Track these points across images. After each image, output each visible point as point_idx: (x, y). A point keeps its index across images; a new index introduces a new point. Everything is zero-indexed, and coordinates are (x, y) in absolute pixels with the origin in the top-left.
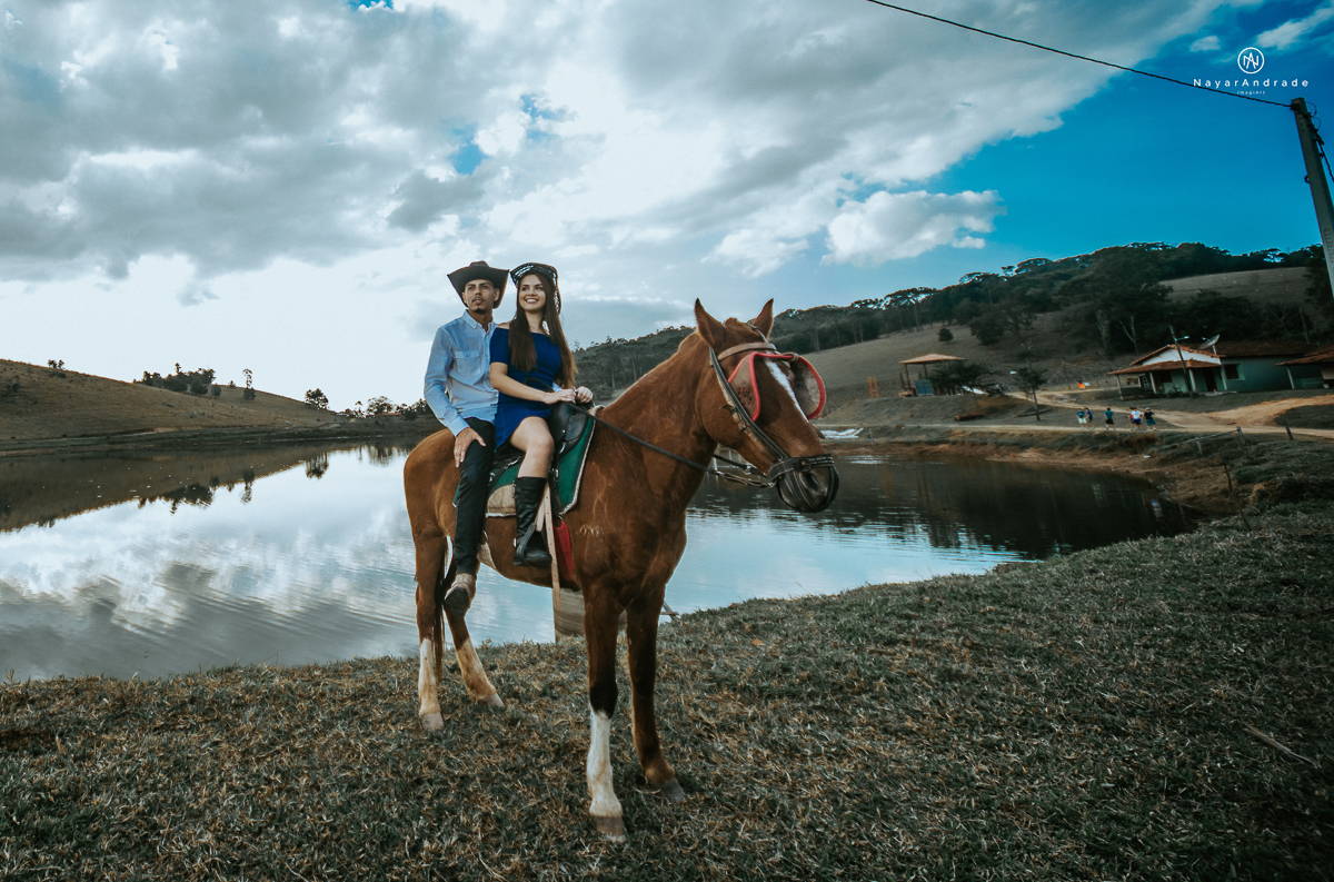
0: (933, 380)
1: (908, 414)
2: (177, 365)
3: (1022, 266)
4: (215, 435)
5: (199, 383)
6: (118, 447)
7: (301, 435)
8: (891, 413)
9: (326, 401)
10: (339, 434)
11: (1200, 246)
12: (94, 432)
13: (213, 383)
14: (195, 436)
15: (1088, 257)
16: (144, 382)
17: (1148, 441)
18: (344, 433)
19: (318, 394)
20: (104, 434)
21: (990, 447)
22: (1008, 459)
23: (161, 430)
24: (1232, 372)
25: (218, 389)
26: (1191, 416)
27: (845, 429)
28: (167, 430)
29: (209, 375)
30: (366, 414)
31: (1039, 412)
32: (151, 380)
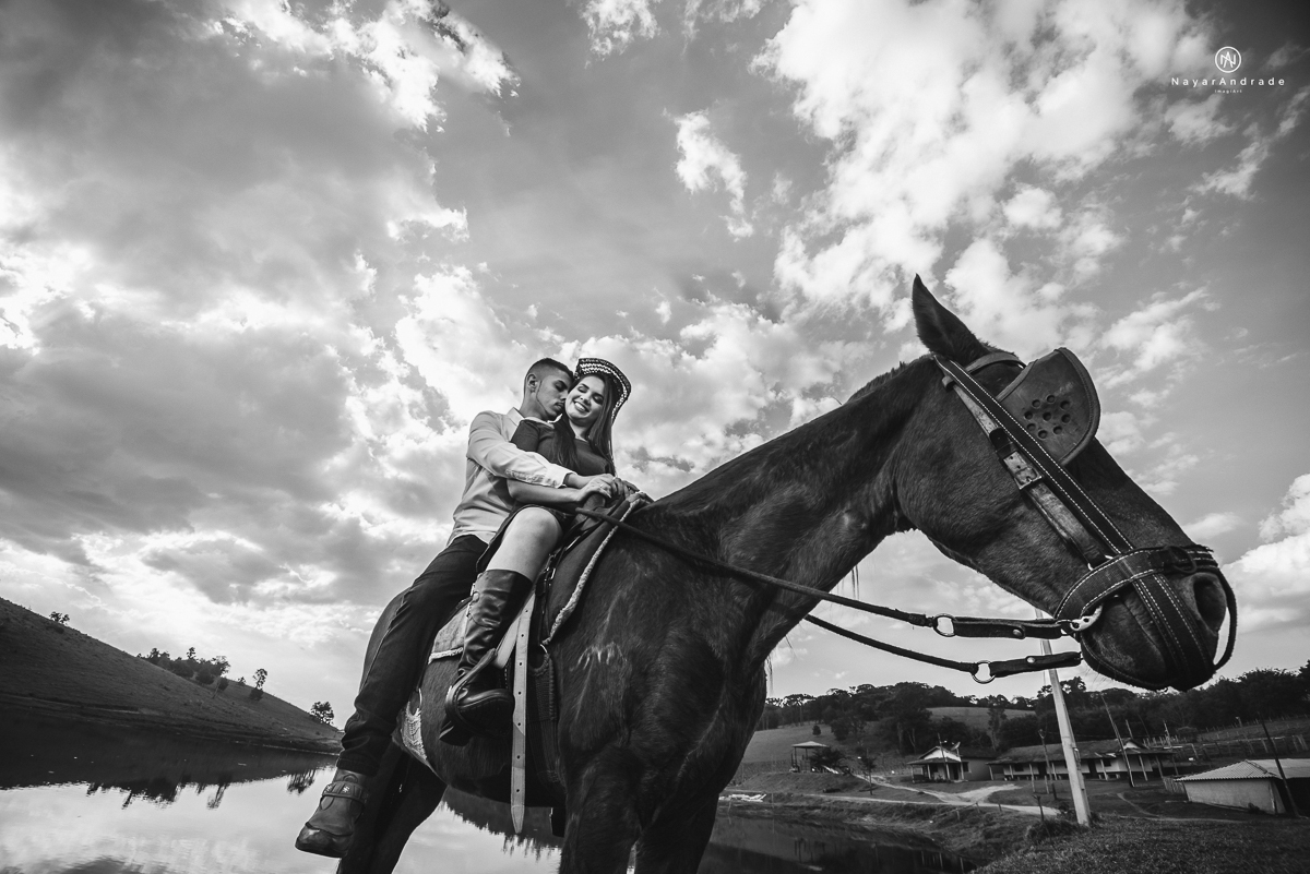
0: (811, 761)
1: (794, 786)
2: (191, 650)
5: (207, 674)
7: (295, 745)
8: (784, 784)
9: (332, 716)
13: (223, 676)
14: (181, 726)
16: (149, 659)
19: (326, 707)
23: (145, 712)
24: (965, 766)
25: (225, 682)
26: (949, 795)
27: (754, 794)
28: (153, 713)
29: (221, 666)
31: (871, 789)
32: (157, 659)
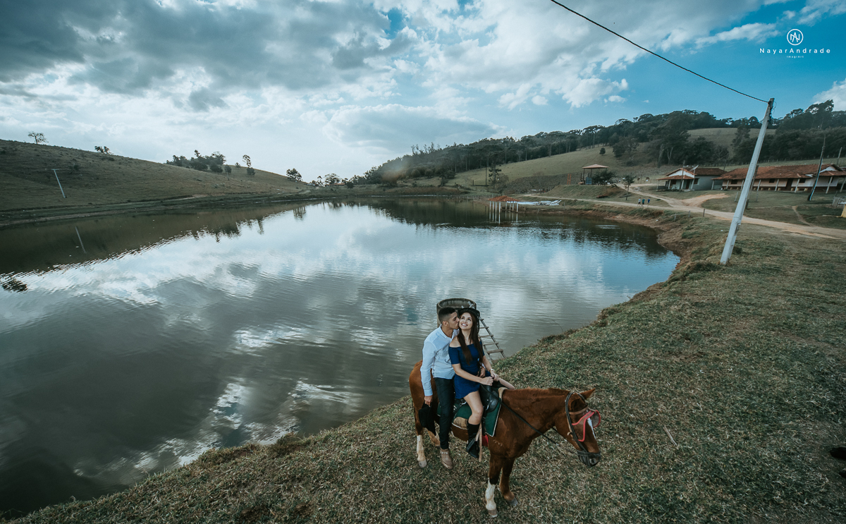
0: (593, 179)
1: (580, 193)
2: (196, 151)
3: (642, 117)
4: (234, 199)
5: (214, 164)
6: (172, 207)
7: (288, 198)
8: (573, 193)
9: (300, 176)
10: (311, 197)
11: (708, 114)
12: (150, 198)
13: (225, 164)
14: (221, 200)
15: (667, 115)
16: (174, 162)
17: (659, 213)
18: (314, 197)
19: (294, 172)
20: (158, 200)
21: (606, 213)
22: (611, 218)
23: (198, 196)
24: (696, 180)
25: (229, 169)
26: (677, 201)
27: (554, 200)
28: (202, 196)
29: (220, 159)
30: (324, 184)
31: (627, 196)
32: (179, 162)
